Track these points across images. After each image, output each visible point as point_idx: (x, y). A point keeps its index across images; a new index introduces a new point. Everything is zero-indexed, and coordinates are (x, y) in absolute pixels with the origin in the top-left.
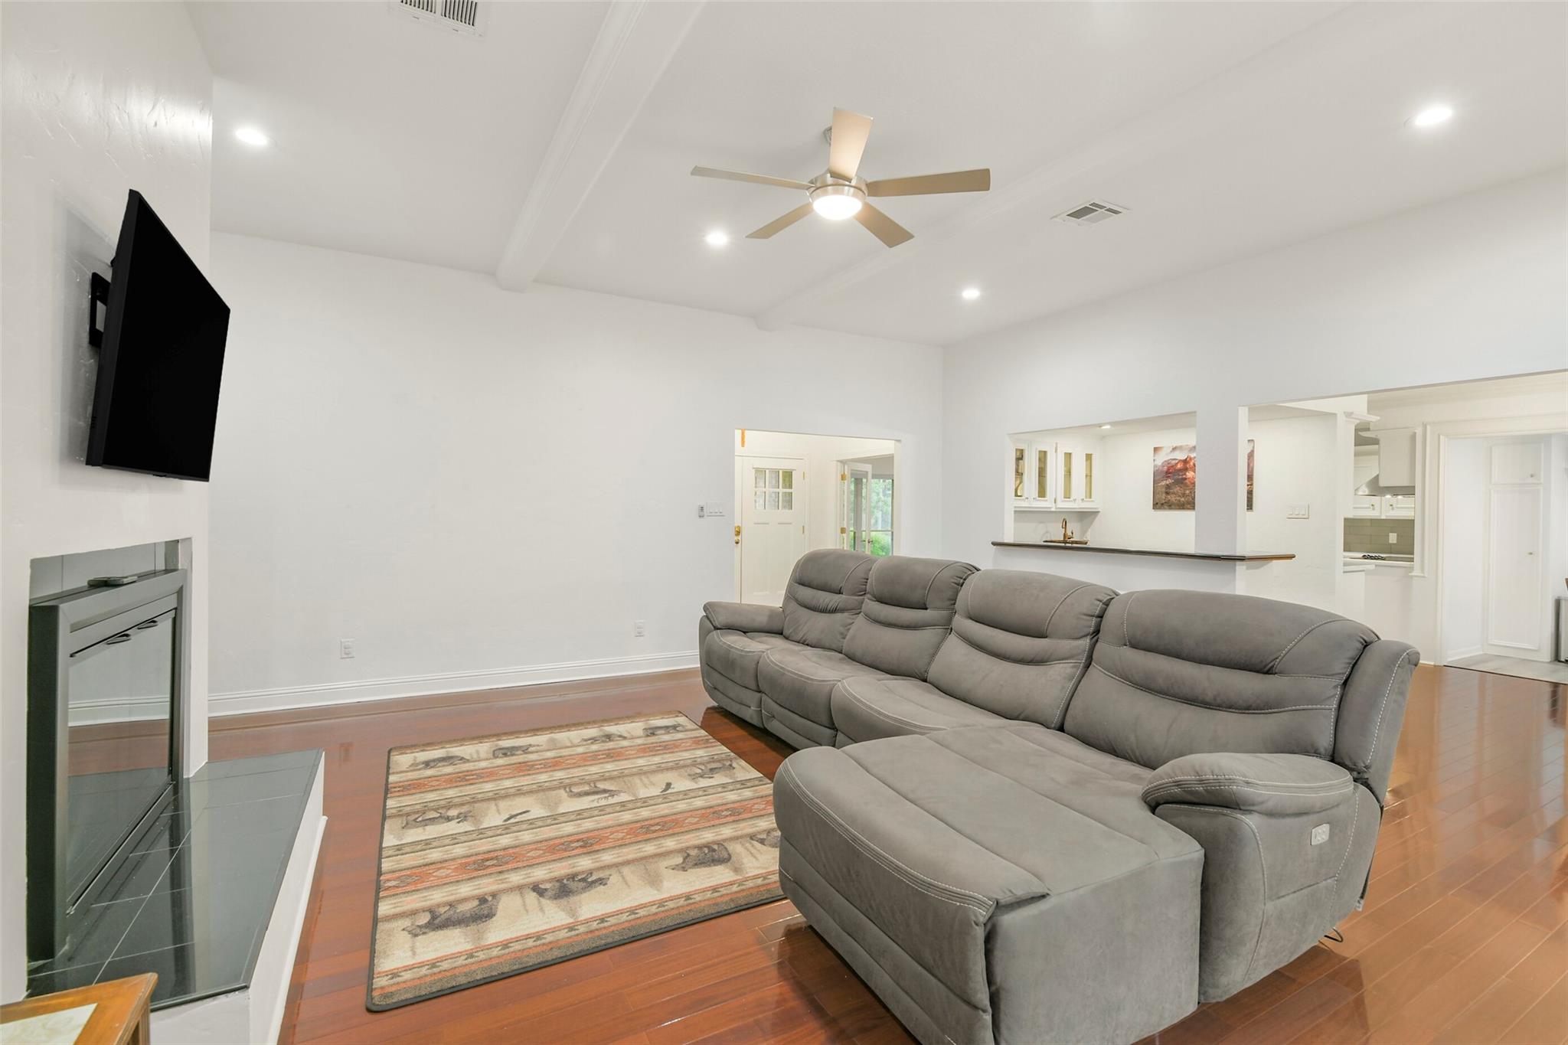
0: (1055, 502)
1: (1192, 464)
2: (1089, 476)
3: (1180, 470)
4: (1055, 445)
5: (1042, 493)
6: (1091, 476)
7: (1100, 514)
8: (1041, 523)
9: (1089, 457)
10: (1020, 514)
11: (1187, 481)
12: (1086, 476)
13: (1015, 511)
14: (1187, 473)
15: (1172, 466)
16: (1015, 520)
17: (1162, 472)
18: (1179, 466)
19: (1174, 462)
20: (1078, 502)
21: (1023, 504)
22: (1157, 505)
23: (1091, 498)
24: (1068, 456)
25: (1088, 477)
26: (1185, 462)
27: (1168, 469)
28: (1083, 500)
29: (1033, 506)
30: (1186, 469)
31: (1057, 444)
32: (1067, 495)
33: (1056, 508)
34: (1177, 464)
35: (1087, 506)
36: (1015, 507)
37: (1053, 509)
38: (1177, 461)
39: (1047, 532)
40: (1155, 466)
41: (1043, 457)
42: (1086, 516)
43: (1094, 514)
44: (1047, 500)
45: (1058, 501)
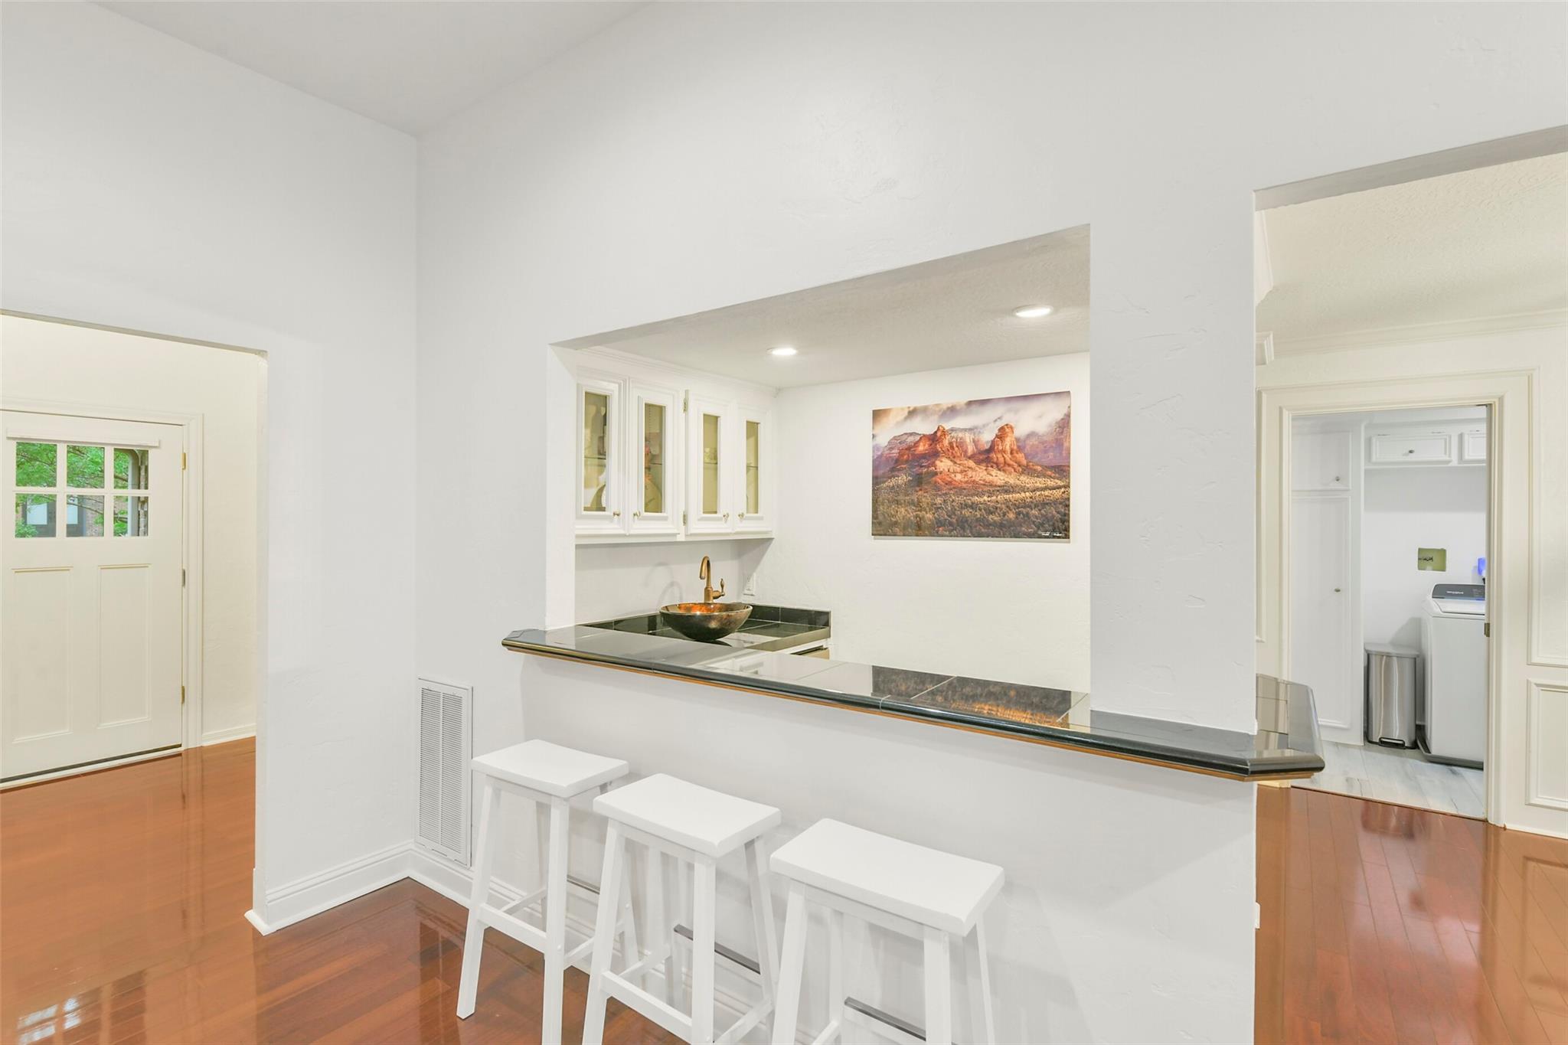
0: (685, 522)
1: (946, 442)
2: (753, 468)
3: (923, 456)
4: (682, 396)
5: (654, 501)
6: (757, 468)
7: (774, 542)
8: (661, 564)
9: (752, 428)
10: (589, 551)
11: (937, 479)
12: (748, 467)
13: (578, 547)
14: (938, 463)
15: (909, 448)
16: (580, 565)
17: (888, 459)
18: (922, 448)
19: (911, 439)
20: (732, 524)
21: (603, 527)
22: (883, 526)
23: (757, 512)
24: (712, 422)
25: (752, 471)
26: (934, 439)
27: (901, 454)
28: (741, 516)
29: (632, 532)
30: (935, 454)
31: (687, 392)
32: (711, 506)
33: (686, 535)
34: (916, 444)
35: (750, 528)
36: (578, 536)
37: (681, 538)
38: (918, 438)
39: (672, 584)
40: (875, 448)
41: (655, 414)
42: (750, 549)
43: (763, 543)
44: (665, 519)
45: (692, 518)
